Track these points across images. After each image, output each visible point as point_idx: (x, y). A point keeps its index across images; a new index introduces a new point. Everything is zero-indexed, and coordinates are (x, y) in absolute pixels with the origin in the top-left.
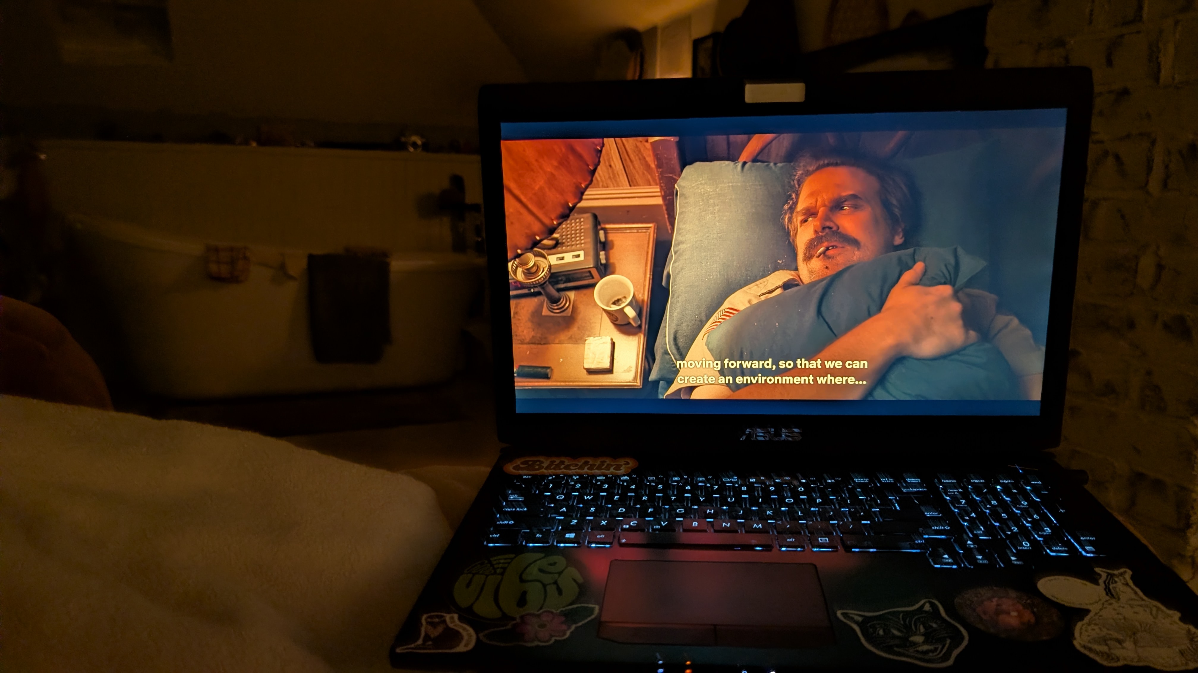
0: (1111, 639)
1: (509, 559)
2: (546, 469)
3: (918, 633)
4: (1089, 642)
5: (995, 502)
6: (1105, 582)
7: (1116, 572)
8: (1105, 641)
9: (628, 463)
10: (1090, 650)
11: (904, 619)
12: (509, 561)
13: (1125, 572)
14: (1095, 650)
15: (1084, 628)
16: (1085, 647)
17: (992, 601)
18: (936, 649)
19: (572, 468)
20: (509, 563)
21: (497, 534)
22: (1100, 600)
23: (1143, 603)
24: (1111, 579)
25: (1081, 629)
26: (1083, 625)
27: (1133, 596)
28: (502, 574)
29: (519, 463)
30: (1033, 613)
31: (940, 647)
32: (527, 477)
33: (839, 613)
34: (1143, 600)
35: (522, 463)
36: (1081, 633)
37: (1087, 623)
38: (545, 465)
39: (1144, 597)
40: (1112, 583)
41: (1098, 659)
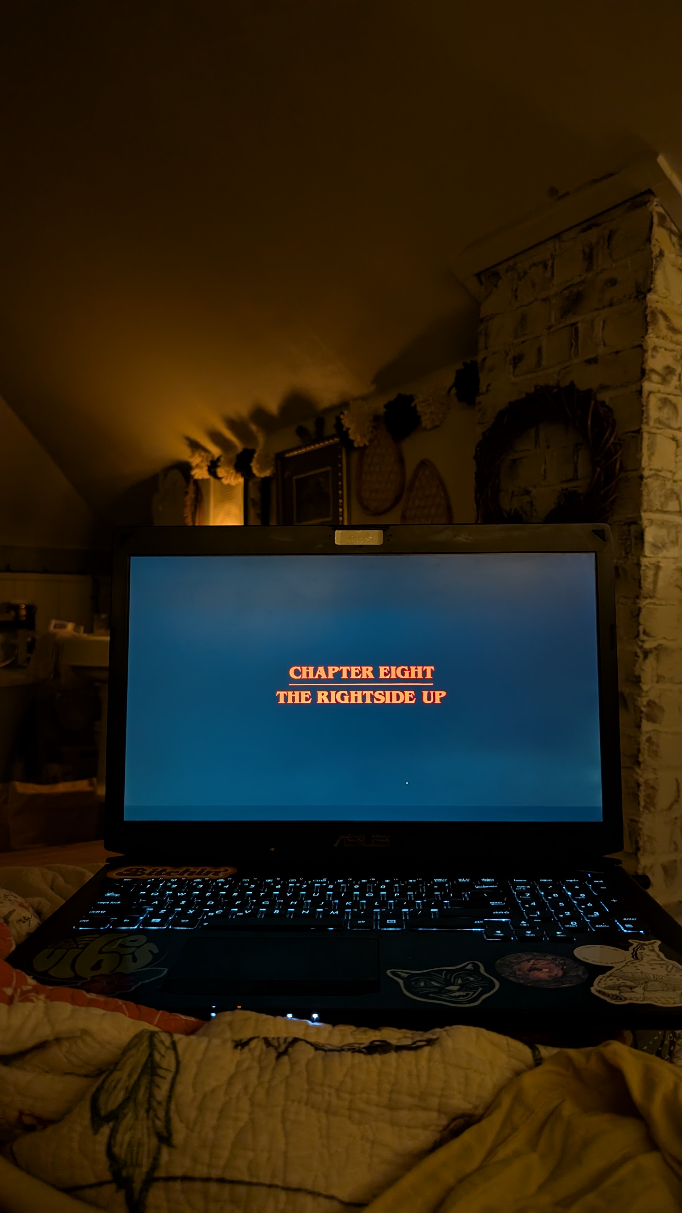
0: (624, 986)
1: (94, 937)
2: (148, 874)
3: (455, 984)
4: (605, 988)
5: (557, 895)
6: (634, 949)
7: (647, 942)
8: (618, 988)
9: (226, 870)
10: (604, 994)
11: (446, 976)
12: (92, 939)
13: (655, 942)
14: (608, 994)
15: (604, 979)
16: (599, 992)
17: (530, 962)
18: (467, 995)
19: (172, 874)
20: (92, 941)
21: (87, 920)
22: (625, 960)
23: (662, 962)
24: (641, 947)
25: (601, 979)
26: (603, 977)
27: (656, 958)
28: (83, 948)
29: (122, 871)
30: (562, 969)
31: (472, 993)
32: (128, 880)
33: (388, 972)
34: (662, 960)
35: (125, 871)
36: (599, 982)
37: (607, 976)
38: (147, 872)
39: (665, 959)
40: (641, 949)
41: (608, 1000)
